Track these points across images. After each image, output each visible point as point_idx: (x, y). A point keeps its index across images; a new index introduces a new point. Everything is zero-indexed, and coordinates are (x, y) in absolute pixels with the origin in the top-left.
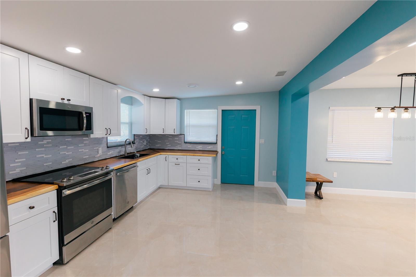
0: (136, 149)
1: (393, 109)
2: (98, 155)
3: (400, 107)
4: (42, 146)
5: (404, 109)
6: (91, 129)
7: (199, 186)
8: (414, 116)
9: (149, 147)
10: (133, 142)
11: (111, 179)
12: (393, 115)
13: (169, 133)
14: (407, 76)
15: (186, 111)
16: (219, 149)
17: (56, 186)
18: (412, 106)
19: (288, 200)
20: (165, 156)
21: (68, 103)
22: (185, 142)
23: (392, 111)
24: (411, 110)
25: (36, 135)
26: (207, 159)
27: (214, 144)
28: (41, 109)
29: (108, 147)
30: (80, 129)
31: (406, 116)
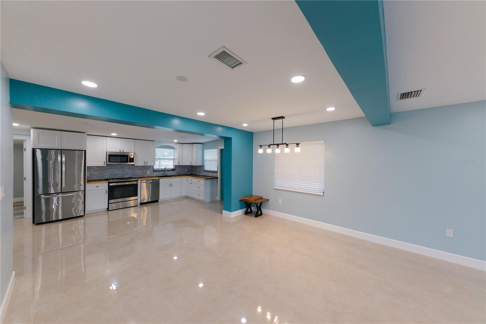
0: (177, 173)
1: (269, 146)
2: (147, 174)
3: (274, 144)
4: (118, 168)
5: (277, 145)
6: (133, 162)
7: (199, 198)
8: (282, 151)
9: (190, 173)
10: (175, 169)
11: (137, 184)
12: (269, 151)
13: (194, 164)
14: (277, 119)
15: (205, 151)
16: (219, 176)
17: (108, 182)
18: (282, 143)
19: (223, 211)
20: (187, 178)
21: (122, 152)
22: (204, 171)
23: (269, 148)
24: (281, 146)
25: (107, 164)
26: (202, 181)
27: (216, 172)
28: (109, 155)
29: (154, 171)
30: (127, 162)
31: (278, 151)
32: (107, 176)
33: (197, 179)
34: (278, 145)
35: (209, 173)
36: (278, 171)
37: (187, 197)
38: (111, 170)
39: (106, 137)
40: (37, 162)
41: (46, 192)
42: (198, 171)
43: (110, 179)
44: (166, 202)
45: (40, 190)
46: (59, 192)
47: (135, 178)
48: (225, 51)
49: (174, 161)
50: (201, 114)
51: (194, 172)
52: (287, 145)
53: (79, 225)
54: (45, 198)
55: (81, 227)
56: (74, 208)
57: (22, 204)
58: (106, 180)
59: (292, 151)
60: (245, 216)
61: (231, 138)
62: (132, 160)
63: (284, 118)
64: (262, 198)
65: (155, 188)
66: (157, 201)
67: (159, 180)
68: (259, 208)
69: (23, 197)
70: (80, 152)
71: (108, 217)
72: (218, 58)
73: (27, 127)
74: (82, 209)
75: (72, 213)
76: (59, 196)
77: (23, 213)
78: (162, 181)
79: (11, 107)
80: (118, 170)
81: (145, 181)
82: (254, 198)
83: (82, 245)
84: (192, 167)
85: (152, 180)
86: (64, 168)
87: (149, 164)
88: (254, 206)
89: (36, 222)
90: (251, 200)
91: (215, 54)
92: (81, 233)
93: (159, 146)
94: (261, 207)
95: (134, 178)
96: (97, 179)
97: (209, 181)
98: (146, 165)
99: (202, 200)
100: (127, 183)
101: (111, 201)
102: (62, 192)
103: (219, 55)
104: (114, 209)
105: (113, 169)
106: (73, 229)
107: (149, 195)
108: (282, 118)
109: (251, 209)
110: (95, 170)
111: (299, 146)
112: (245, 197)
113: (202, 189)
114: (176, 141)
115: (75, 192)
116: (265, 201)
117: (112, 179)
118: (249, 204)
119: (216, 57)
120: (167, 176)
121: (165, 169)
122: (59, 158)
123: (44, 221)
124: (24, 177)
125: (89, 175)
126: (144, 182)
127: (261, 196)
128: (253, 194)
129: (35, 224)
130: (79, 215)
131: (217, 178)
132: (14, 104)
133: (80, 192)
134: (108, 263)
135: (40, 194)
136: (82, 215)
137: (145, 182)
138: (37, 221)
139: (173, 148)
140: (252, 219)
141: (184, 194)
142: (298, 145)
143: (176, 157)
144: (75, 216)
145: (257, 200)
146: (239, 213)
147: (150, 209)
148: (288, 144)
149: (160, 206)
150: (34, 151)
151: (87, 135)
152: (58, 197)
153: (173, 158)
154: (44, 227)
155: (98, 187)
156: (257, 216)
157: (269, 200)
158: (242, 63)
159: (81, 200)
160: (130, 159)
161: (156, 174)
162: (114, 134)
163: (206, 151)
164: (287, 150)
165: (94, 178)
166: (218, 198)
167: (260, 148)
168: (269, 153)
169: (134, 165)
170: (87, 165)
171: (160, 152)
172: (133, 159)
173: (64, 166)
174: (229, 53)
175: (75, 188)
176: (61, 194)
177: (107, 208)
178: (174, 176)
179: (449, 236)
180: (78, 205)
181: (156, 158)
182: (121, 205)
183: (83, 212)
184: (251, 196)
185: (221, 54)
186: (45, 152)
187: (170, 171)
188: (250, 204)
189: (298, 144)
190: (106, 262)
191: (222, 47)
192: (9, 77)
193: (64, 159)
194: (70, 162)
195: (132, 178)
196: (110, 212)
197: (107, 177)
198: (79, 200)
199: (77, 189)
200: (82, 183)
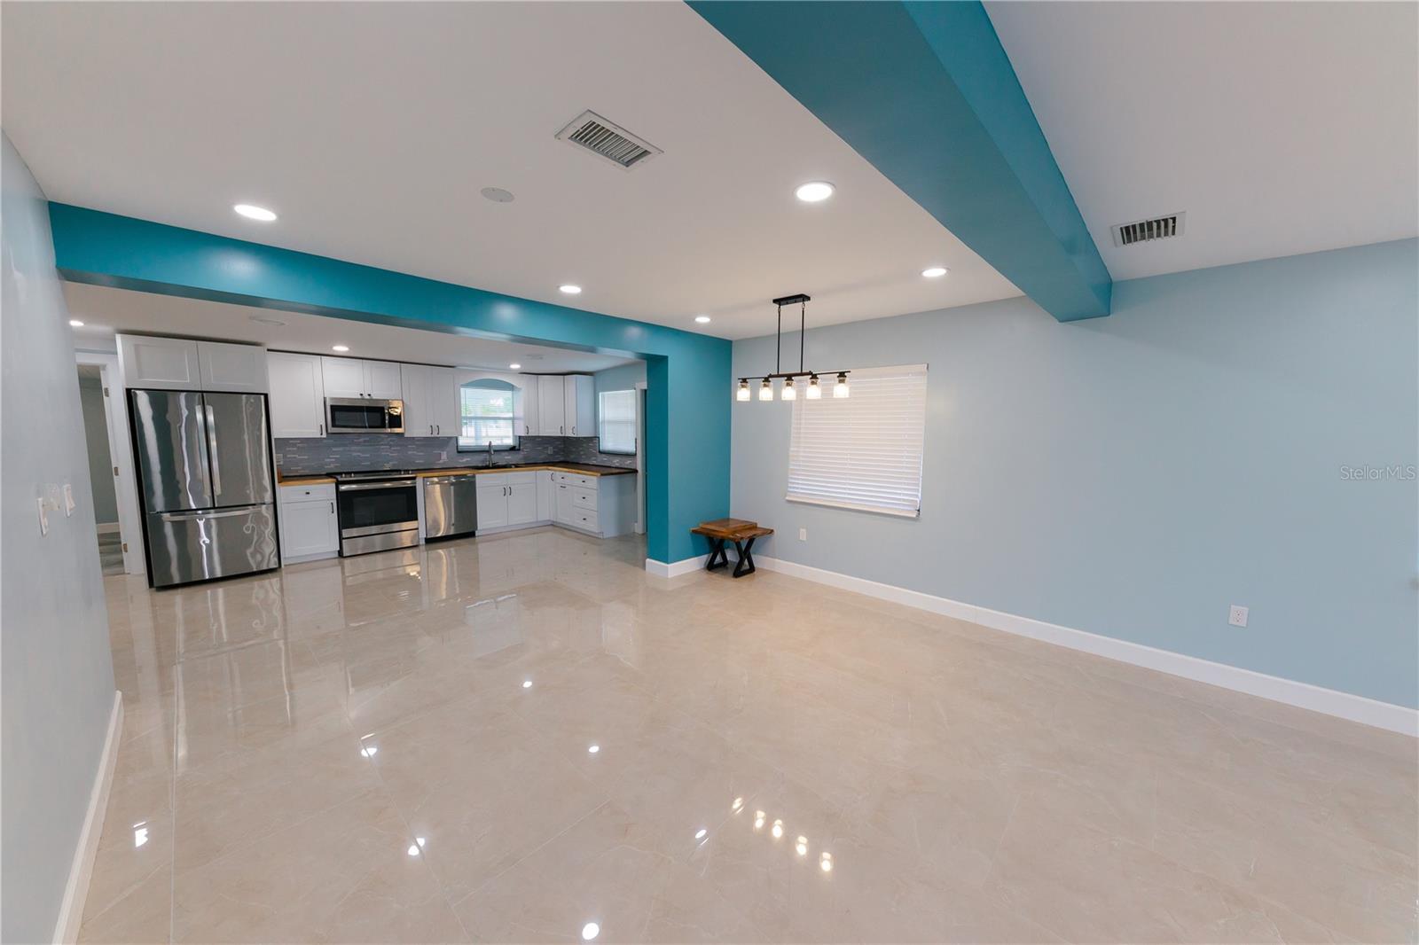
0: (525, 458)
1: (767, 380)
2: (441, 461)
3: (779, 376)
4: (358, 444)
5: (786, 378)
6: (400, 427)
7: (585, 528)
8: (801, 394)
9: (562, 459)
10: (517, 448)
11: (415, 487)
12: (766, 394)
13: (569, 434)
14: (787, 303)
15: (600, 394)
16: (639, 467)
17: (335, 480)
18: (799, 372)
19: (648, 560)
20: (551, 472)
21: (368, 397)
22: (600, 452)
23: (765, 386)
24: (798, 381)
25: (329, 431)
26: (593, 480)
27: (634, 455)
28: (332, 406)
29: (459, 452)
30: (383, 426)
31: (789, 393)
32: (332, 466)
33: (578, 473)
34: (789, 377)
35: (611, 458)
36: (798, 451)
37: (554, 525)
38: (341, 449)
39: (319, 357)
40: (141, 425)
41: (175, 507)
42: (582, 453)
43: (340, 474)
44: (494, 537)
45: (159, 501)
46: (209, 506)
47: (407, 471)
48: (594, 123)
49: (516, 425)
50: (570, 290)
51: (572, 456)
52: (814, 377)
53: (267, 592)
54: (173, 523)
55: (274, 596)
56: (252, 549)
57: (115, 540)
58: (329, 475)
59: (827, 393)
60: (706, 575)
61: (665, 358)
62: (396, 421)
63: (808, 298)
64: (753, 527)
65: (465, 497)
66: (471, 534)
67: (474, 477)
68: (745, 554)
69: (118, 521)
70: (252, 399)
71: (343, 573)
72: (581, 139)
73: (103, 328)
74: (272, 553)
75: (249, 564)
76: (211, 516)
77: (121, 562)
78: (484, 480)
79: (60, 279)
80: (359, 448)
81: (436, 480)
82: (732, 526)
83: (281, 643)
84: (565, 440)
85: (455, 476)
86: (214, 444)
87: (444, 433)
88: (732, 549)
89: (156, 584)
90: (723, 531)
91: (572, 131)
92: (274, 612)
93: (470, 381)
94: (751, 551)
95: (404, 471)
96: (307, 472)
97: (611, 481)
98: (435, 435)
99: (595, 533)
100: (388, 485)
101: (346, 533)
102: (216, 506)
103: (581, 133)
104: (359, 553)
105: (346, 445)
106: (254, 601)
107: (450, 517)
108: (803, 298)
109: (724, 557)
110: (299, 447)
111: (847, 379)
112: (708, 524)
113: (592, 502)
114: (515, 366)
115: (250, 507)
116: (763, 534)
117: (346, 473)
118: (717, 543)
119: (577, 137)
120: (496, 467)
121: (490, 446)
122: (199, 416)
123: (177, 580)
124: (113, 466)
125: (282, 463)
126: (433, 483)
127: (752, 519)
128: (731, 517)
129: (154, 589)
130: (265, 568)
131: (635, 471)
132: (68, 272)
133: (264, 506)
134: (351, 690)
135: (158, 510)
136: (275, 567)
137: (437, 483)
138: (158, 581)
139: (511, 387)
140: (726, 583)
141: (545, 516)
142: (841, 378)
143: (520, 413)
144: (255, 570)
145: (740, 531)
146: (693, 565)
147: (453, 553)
148: (816, 375)
149: (480, 546)
150: (130, 396)
151: (268, 350)
152: (206, 519)
153: (511, 415)
154: (178, 597)
155: (308, 493)
156: (738, 573)
157: (772, 531)
158: (650, 153)
159: (266, 529)
160: (389, 418)
161: (466, 460)
162: (341, 349)
163: (603, 397)
164: (813, 392)
165: (297, 471)
166: (638, 528)
167: (743, 386)
168: (765, 402)
169: (402, 434)
170: (275, 435)
171: (473, 400)
172: (399, 417)
173: (213, 436)
174: (608, 126)
175: (248, 497)
176: (212, 511)
177: (339, 551)
178: (517, 466)
179: (1238, 624)
180: (262, 542)
181: (463, 415)
182: (378, 543)
183: (276, 559)
184: (726, 520)
185: (586, 129)
186: (161, 399)
187: (503, 454)
188: (722, 540)
189: (842, 375)
190: (348, 688)
191: (584, 113)
192: (45, 196)
193: (211, 418)
194: (228, 427)
195: (398, 471)
196: (347, 562)
197: (332, 468)
198: (262, 528)
199: (255, 498)
200: (267, 482)
